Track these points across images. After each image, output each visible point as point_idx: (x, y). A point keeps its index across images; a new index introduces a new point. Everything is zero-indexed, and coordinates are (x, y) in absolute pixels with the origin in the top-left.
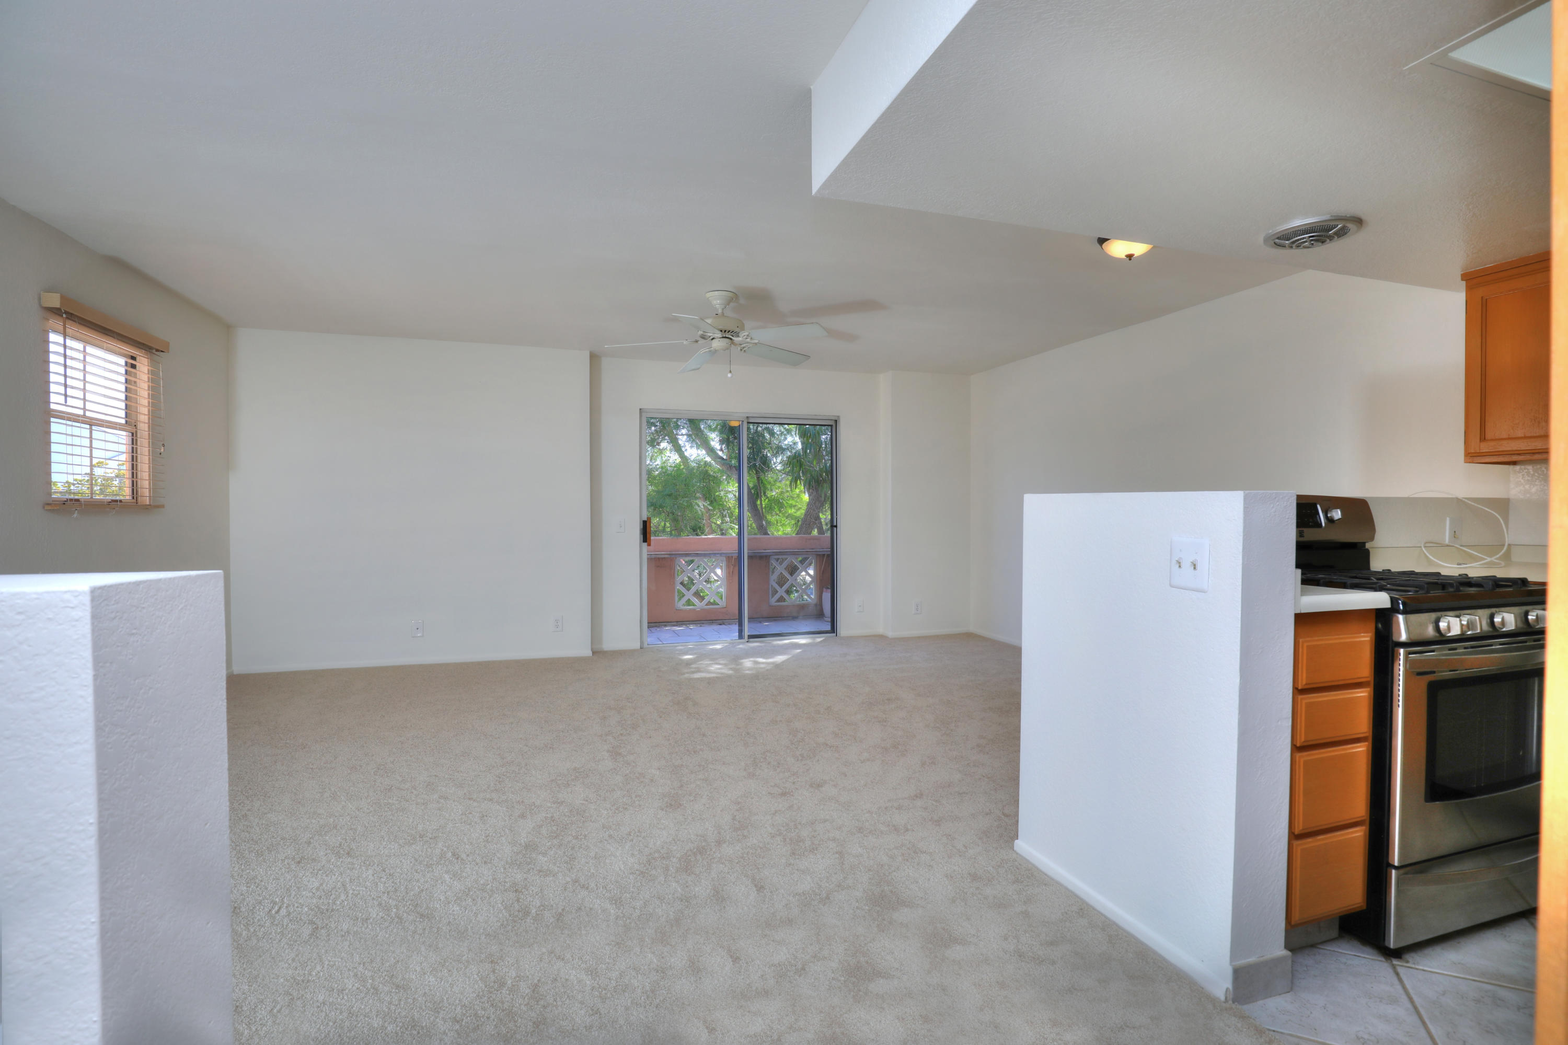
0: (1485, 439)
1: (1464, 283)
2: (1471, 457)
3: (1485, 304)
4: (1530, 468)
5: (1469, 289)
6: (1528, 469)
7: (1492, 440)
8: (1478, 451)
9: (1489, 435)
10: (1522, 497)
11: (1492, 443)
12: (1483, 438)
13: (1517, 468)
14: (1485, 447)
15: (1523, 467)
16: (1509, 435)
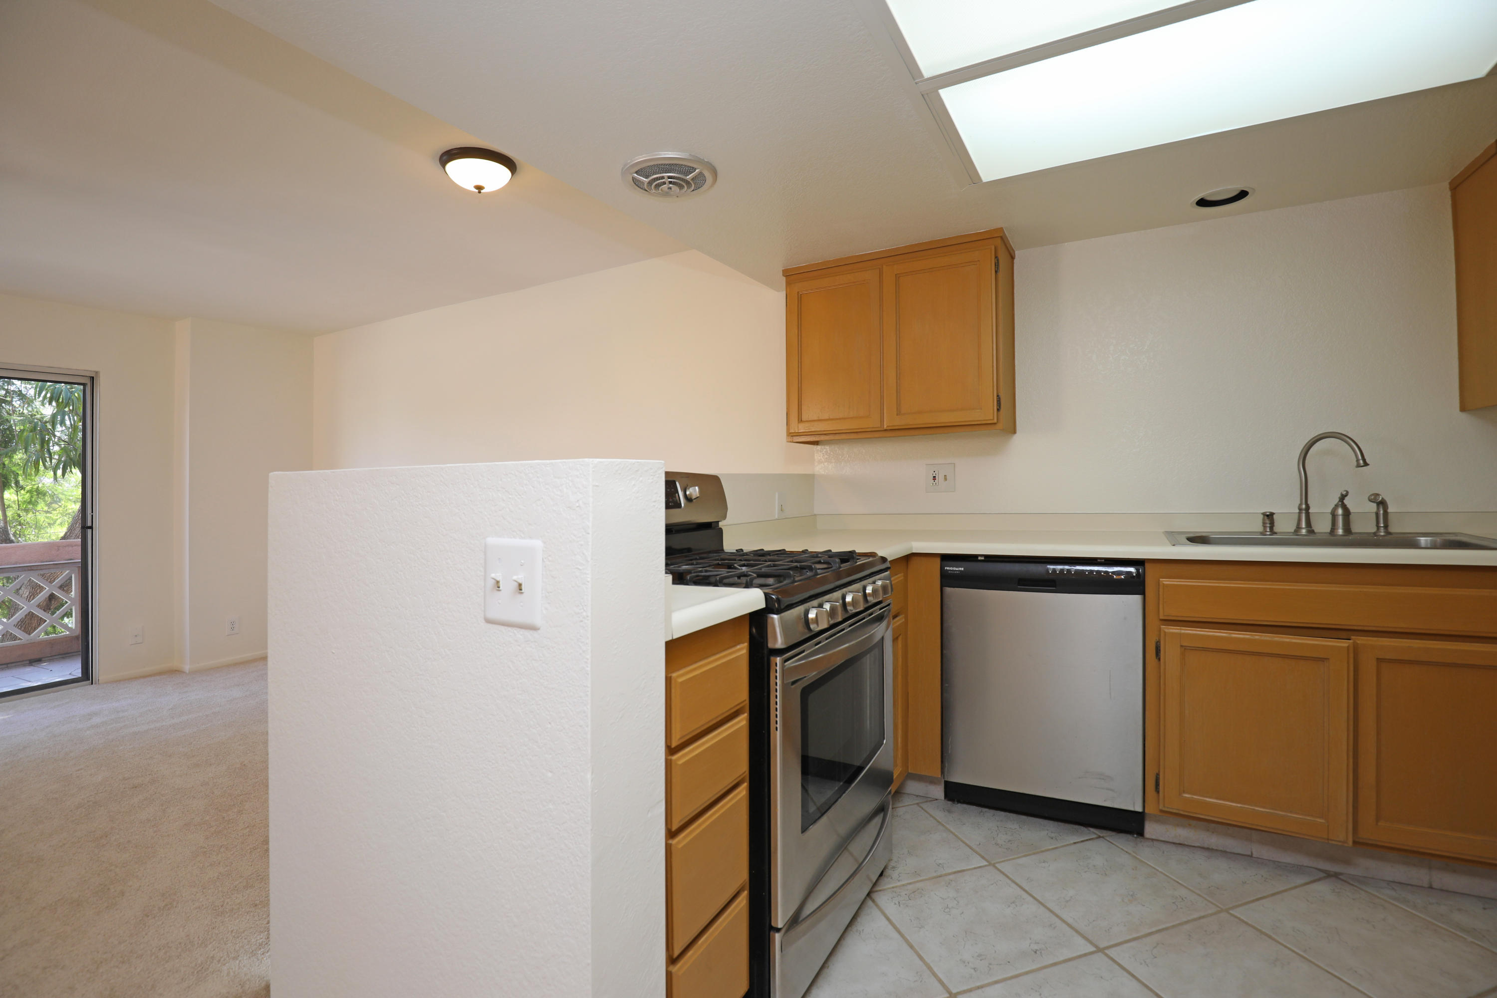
0: (801, 420)
1: (784, 278)
2: (792, 436)
3: (800, 298)
4: (827, 447)
5: (788, 284)
6: (827, 449)
7: (807, 421)
8: (797, 431)
9: (804, 418)
10: (823, 473)
11: (807, 424)
12: (800, 420)
13: (819, 447)
14: (802, 428)
15: (823, 447)
16: (818, 417)
